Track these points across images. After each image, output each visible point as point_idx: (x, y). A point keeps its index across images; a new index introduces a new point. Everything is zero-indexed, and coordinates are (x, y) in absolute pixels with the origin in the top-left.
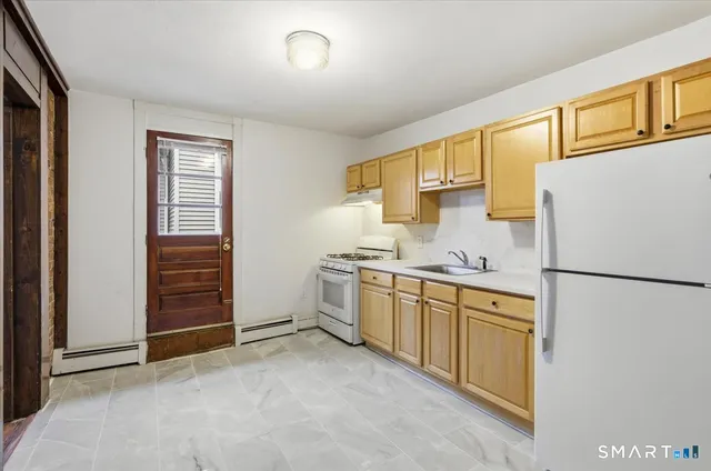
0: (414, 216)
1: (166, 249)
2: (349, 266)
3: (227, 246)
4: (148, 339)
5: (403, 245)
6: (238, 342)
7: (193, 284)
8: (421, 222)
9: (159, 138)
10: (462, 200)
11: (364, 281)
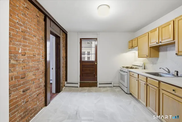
0: (148, 55)
1: (84, 64)
2: (126, 70)
3: (96, 63)
4: (80, 83)
5: (146, 65)
6: (98, 87)
7: (89, 72)
8: (150, 57)
9: (82, 40)
10: (168, 49)
11: (131, 76)
